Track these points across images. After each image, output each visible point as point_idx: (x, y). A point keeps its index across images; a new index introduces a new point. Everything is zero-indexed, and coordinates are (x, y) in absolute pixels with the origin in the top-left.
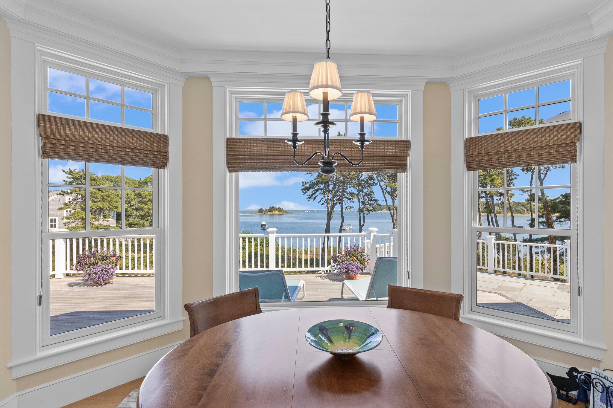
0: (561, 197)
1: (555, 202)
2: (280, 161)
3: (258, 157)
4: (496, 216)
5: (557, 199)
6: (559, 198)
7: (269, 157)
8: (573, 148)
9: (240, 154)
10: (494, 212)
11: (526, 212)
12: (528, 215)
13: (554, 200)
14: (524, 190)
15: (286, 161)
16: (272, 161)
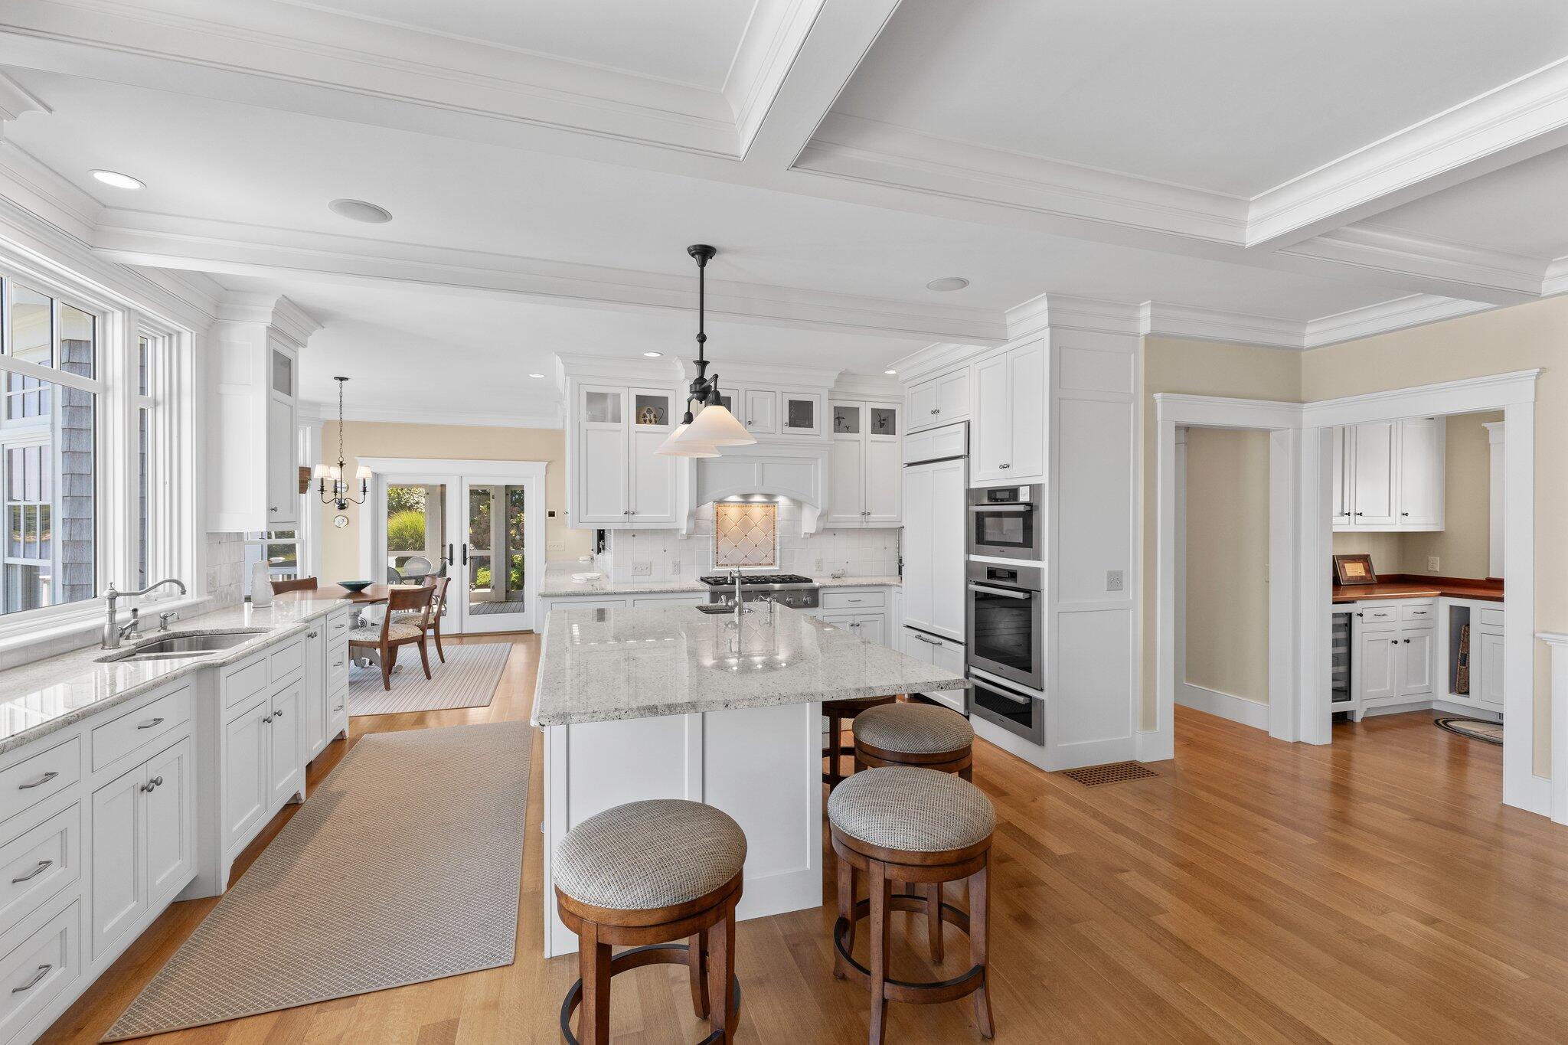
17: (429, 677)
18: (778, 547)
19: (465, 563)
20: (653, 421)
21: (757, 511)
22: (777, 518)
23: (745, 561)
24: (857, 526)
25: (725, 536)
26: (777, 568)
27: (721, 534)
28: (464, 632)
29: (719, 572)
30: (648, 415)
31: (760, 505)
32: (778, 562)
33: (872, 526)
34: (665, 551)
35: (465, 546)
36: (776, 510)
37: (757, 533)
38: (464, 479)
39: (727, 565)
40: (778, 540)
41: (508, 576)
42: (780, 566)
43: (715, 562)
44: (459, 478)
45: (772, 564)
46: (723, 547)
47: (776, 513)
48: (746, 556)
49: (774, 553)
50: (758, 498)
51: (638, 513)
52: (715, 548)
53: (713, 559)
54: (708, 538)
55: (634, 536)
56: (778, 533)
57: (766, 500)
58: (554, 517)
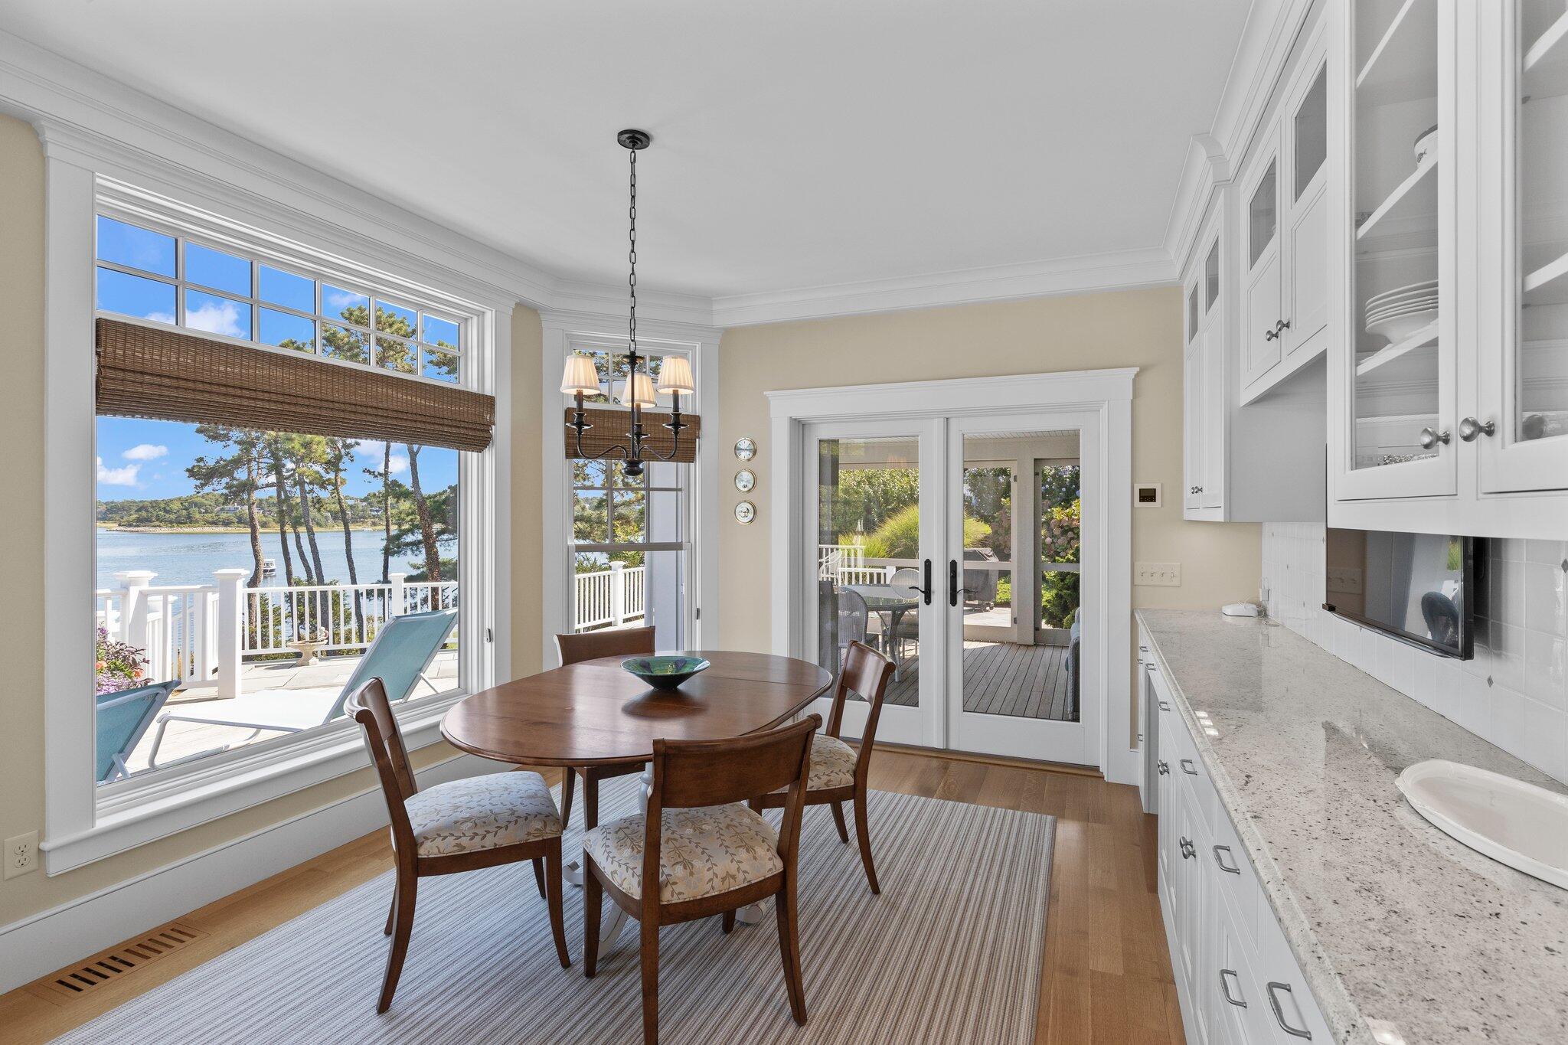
0: (449, 491)
1: (438, 501)
2: (260, 404)
3: (200, 386)
4: (311, 533)
5: (441, 494)
6: (445, 491)
7: (231, 391)
8: (690, 445)
9: (146, 370)
10: (307, 524)
11: (331, 521)
12: (336, 528)
13: (436, 496)
14: (374, 472)
15: (273, 406)
16: (238, 401)
17: (800, 1016)
19: (954, 602)
28: (953, 746)
35: (954, 564)
38: (952, 422)
41: (1037, 596)
44: (941, 422)
58: (1155, 501)
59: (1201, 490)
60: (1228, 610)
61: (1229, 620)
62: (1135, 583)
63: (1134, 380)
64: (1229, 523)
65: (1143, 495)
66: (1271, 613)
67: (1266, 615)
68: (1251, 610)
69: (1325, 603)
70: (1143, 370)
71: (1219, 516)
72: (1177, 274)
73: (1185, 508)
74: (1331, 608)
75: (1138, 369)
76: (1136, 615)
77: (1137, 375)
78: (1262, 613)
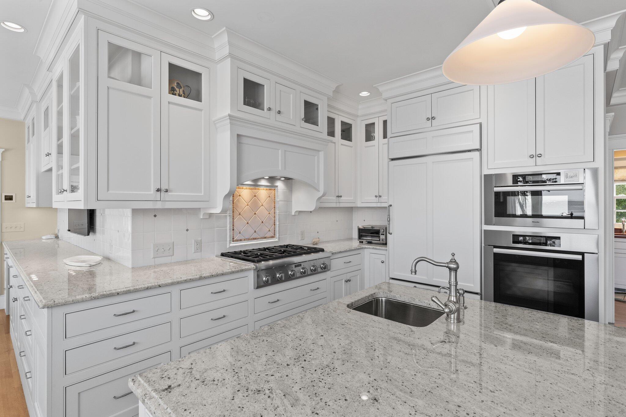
18: (277, 223)
20: (183, 96)
21: (263, 193)
22: (277, 200)
23: (255, 236)
24: (334, 205)
25: (240, 214)
26: (277, 240)
27: (236, 213)
29: (235, 246)
30: (177, 90)
31: (265, 188)
32: (277, 235)
33: (342, 205)
34: (187, 230)
36: (276, 193)
37: (262, 211)
39: (241, 240)
40: (277, 218)
42: (279, 238)
43: (232, 239)
45: (272, 237)
46: (240, 224)
47: (276, 195)
48: (255, 232)
49: (275, 228)
50: (263, 183)
51: (171, 191)
52: (232, 226)
53: (230, 236)
54: (226, 216)
55: (155, 216)
56: (277, 212)
57: (268, 184)
58: (12, 200)
59: (30, 197)
60: (44, 238)
61: (44, 241)
62: (2, 232)
63: (2, 154)
64: (38, 207)
65: (6, 197)
66: (60, 237)
67: (58, 238)
68: (53, 236)
69: (68, 229)
70: (6, 150)
71: (34, 205)
72: (22, 118)
73: (26, 203)
74: (69, 230)
75: (4, 150)
76: (3, 244)
77: (3, 152)
78: (57, 237)
